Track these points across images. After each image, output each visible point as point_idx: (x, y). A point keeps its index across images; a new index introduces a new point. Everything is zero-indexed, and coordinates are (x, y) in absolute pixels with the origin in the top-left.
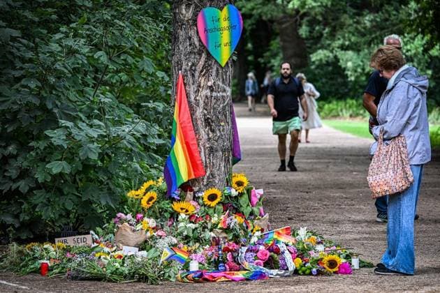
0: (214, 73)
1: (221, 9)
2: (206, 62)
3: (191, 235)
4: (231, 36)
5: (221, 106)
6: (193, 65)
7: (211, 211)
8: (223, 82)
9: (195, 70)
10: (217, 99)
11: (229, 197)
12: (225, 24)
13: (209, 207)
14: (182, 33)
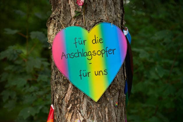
1: (89, 28)
2: (72, 94)
9: (61, 104)
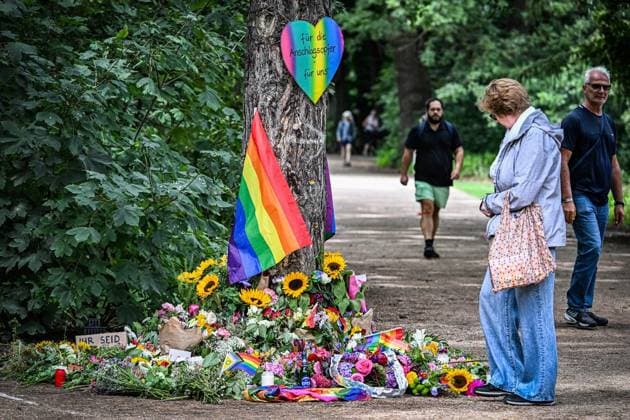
0: (302, 113)
1: (315, 23)
2: (291, 96)
3: (264, 335)
4: (328, 60)
5: (311, 157)
6: (274, 99)
7: (293, 304)
8: (315, 125)
9: (276, 108)
10: (305, 148)
11: (318, 284)
12: (319, 44)
13: (291, 298)
14: (259, 55)
